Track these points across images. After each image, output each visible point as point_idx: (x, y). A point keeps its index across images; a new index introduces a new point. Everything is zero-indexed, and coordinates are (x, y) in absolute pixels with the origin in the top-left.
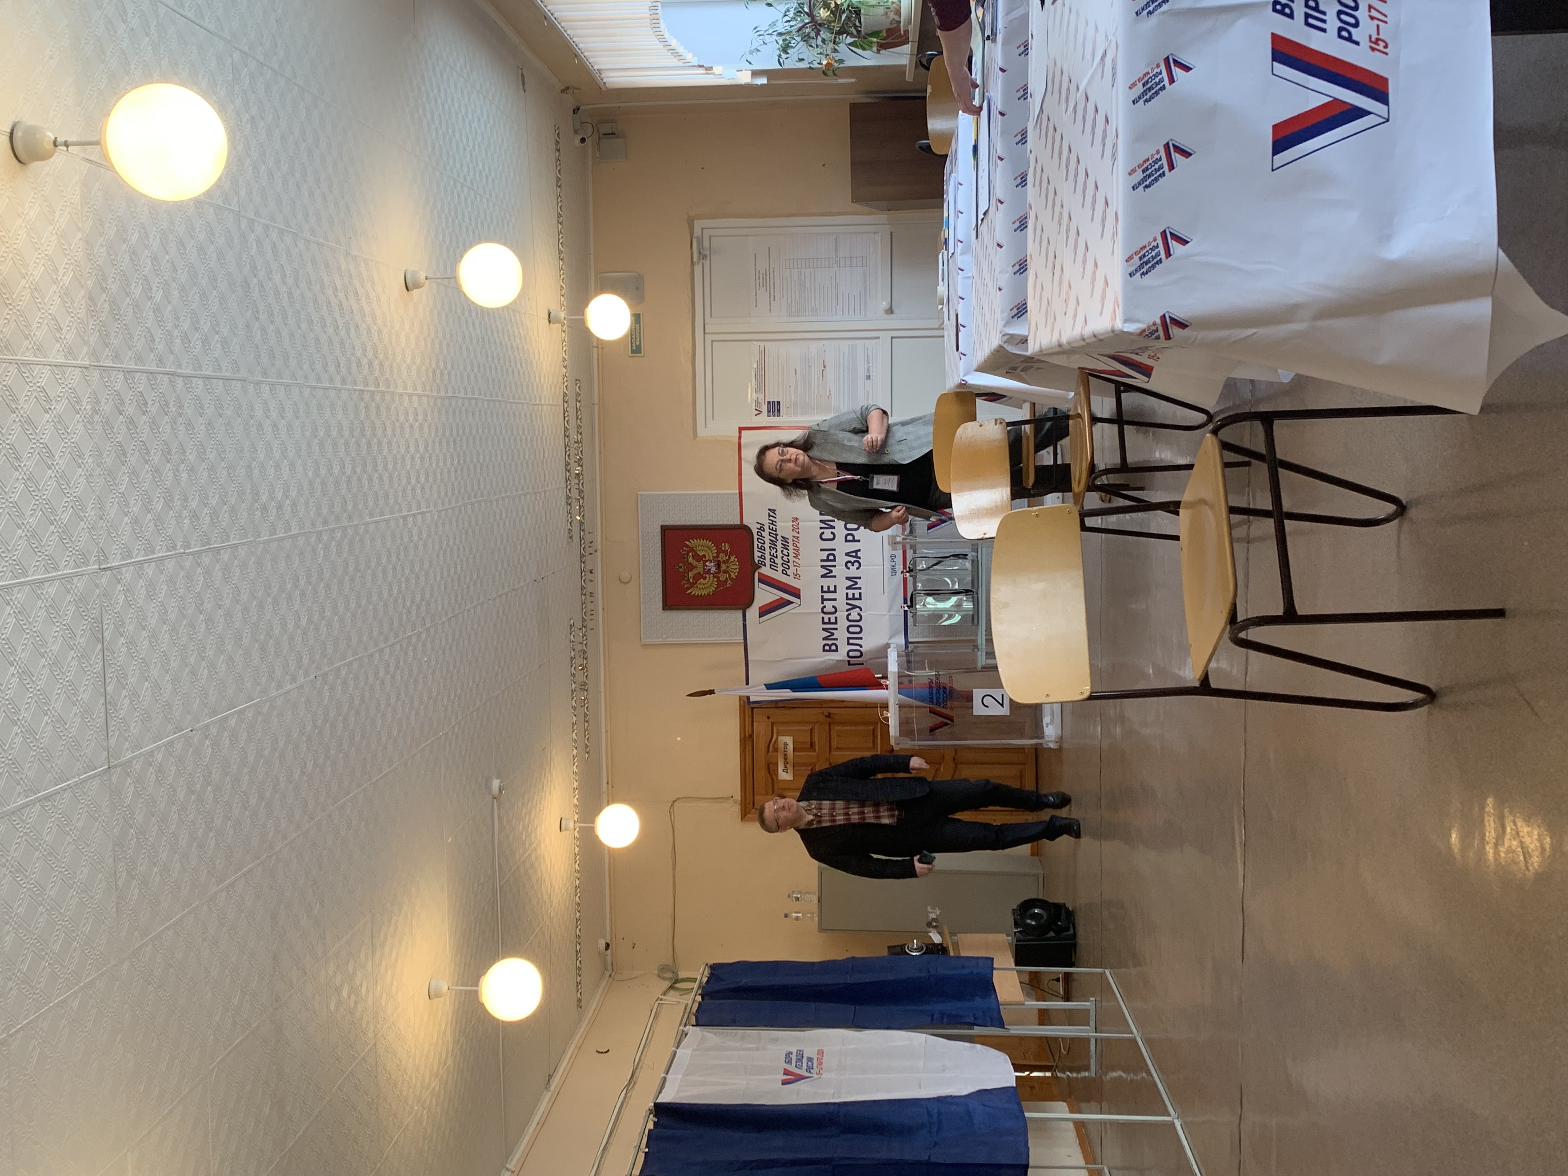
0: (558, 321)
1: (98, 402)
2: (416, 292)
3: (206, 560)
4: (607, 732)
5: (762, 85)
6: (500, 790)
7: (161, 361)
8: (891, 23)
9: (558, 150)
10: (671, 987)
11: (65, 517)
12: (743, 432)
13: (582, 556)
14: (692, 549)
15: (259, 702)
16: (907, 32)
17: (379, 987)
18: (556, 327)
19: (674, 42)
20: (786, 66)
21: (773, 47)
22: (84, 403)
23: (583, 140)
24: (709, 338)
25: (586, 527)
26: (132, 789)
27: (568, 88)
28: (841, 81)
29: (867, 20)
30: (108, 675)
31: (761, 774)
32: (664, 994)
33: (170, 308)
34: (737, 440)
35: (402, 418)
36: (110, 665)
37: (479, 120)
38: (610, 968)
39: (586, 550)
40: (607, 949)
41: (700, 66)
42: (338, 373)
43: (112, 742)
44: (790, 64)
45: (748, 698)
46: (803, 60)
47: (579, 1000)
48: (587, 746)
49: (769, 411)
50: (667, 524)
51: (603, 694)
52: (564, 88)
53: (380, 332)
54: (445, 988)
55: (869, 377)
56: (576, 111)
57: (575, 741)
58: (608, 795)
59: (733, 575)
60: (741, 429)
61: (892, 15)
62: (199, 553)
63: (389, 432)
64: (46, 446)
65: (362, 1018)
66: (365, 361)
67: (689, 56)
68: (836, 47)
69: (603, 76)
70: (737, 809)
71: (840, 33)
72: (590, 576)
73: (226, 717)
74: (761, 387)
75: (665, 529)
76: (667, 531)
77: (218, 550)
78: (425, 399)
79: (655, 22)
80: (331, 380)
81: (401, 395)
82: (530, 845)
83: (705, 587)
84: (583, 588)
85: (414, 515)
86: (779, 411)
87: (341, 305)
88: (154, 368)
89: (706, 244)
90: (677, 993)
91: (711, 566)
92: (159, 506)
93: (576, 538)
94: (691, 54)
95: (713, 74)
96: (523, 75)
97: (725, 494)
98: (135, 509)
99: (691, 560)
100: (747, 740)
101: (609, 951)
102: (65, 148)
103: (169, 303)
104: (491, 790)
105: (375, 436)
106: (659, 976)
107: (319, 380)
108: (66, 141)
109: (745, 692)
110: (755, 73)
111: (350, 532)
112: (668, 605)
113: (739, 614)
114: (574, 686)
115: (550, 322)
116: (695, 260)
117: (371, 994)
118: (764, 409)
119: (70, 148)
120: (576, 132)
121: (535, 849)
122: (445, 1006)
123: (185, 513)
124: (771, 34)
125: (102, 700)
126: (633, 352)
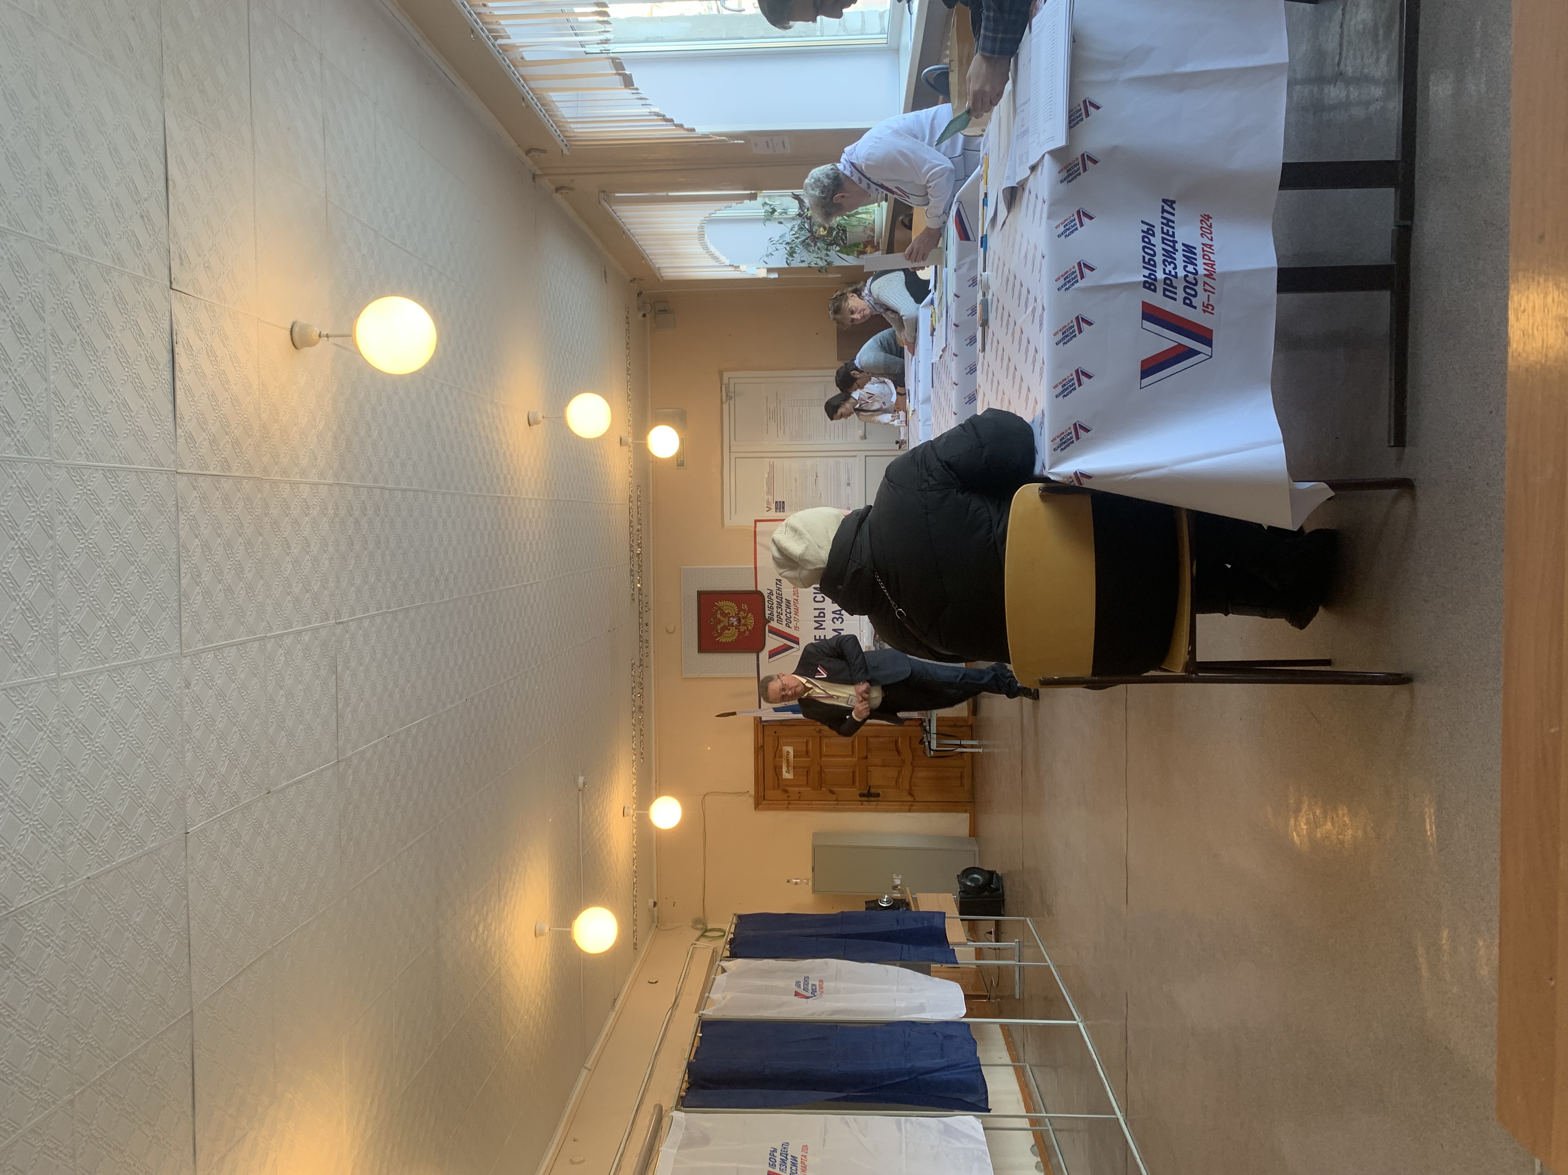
0: (627, 444)
1: (337, 509)
2: (535, 427)
3: (401, 616)
4: (656, 743)
5: (774, 279)
6: (584, 784)
7: (376, 480)
8: (868, 237)
9: (628, 323)
10: (702, 935)
11: (316, 588)
12: (758, 523)
13: (640, 613)
14: (720, 608)
15: (431, 717)
16: (878, 243)
17: (503, 926)
18: (625, 448)
19: (712, 248)
20: (792, 266)
21: (783, 252)
22: (329, 509)
23: (644, 315)
24: (733, 456)
25: (644, 592)
26: (351, 777)
27: (634, 279)
28: (830, 276)
29: (850, 237)
30: (340, 697)
31: (770, 774)
32: (697, 940)
33: (382, 442)
34: (753, 529)
35: (524, 516)
36: (341, 690)
37: (576, 305)
38: (656, 920)
39: (644, 608)
40: (654, 906)
41: (730, 265)
42: (485, 484)
43: (341, 743)
44: (796, 263)
45: (760, 718)
46: (804, 261)
47: (635, 944)
48: (642, 754)
49: (776, 509)
50: (702, 589)
51: (653, 715)
52: (632, 278)
53: (511, 455)
54: (547, 929)
55: (849, 484)
56: (639, 294)
57: (634, 749)
58: (656, 790)
59: (750, 628)
60: (756, 521)
61: (869, 232)
62: (396, 611)
63: (516, 526)
64: (306, 539)
65: (491, 949)
66: (501, 476)
67: (723, 259)
68: (828, 253)
69: (661, 271)
70: (751, 801)
71: (831, 244)
72: (645, 628)
73: (410, 728)
74: (770, 491)
75: (700, 594)
76: (703, 596)
77: (407, 610)
78: (539, 502)
79: (701, 235)
80: (480, 490)
81: (524, 500)
82: (603, 826)
83: (730, 636)
84: (641, 637)
85: (531, 585)
86: (783, 508)
87: (487, 438)
88: (372, 484)
89: (732, 389)
90: (707, 940)
91: (734, 621)
92: (372, 579)
93: (637, 601)
94: (725, 257)
95: (740, 271)
96: (605, 271)
97: (744, 568)
98: (358, 582)
99: (719, 616)
100: (760, 749)
101: (656, 908)
102: (326, 339)
103: (382, 439)
104: (577, 784)
105: (507, 528)
106: (693, 927)
107: (472, 490)
108: (327, 334)
109: (758, 714)
110: (770, 270)
111: (490, 596)
112: (702, 649)
113: (754, 656)
114: (634, 709)
115: (621, 445)
116: (724, 400)
117: (497, 931)
118: (773, 506)
119: (330, 339)
120: (639, 309)
121: (606, 830)
122: (546, 943)
123: (388, 584)
124: (781, 244)
125: (335, 714)
126: (678, 465)
